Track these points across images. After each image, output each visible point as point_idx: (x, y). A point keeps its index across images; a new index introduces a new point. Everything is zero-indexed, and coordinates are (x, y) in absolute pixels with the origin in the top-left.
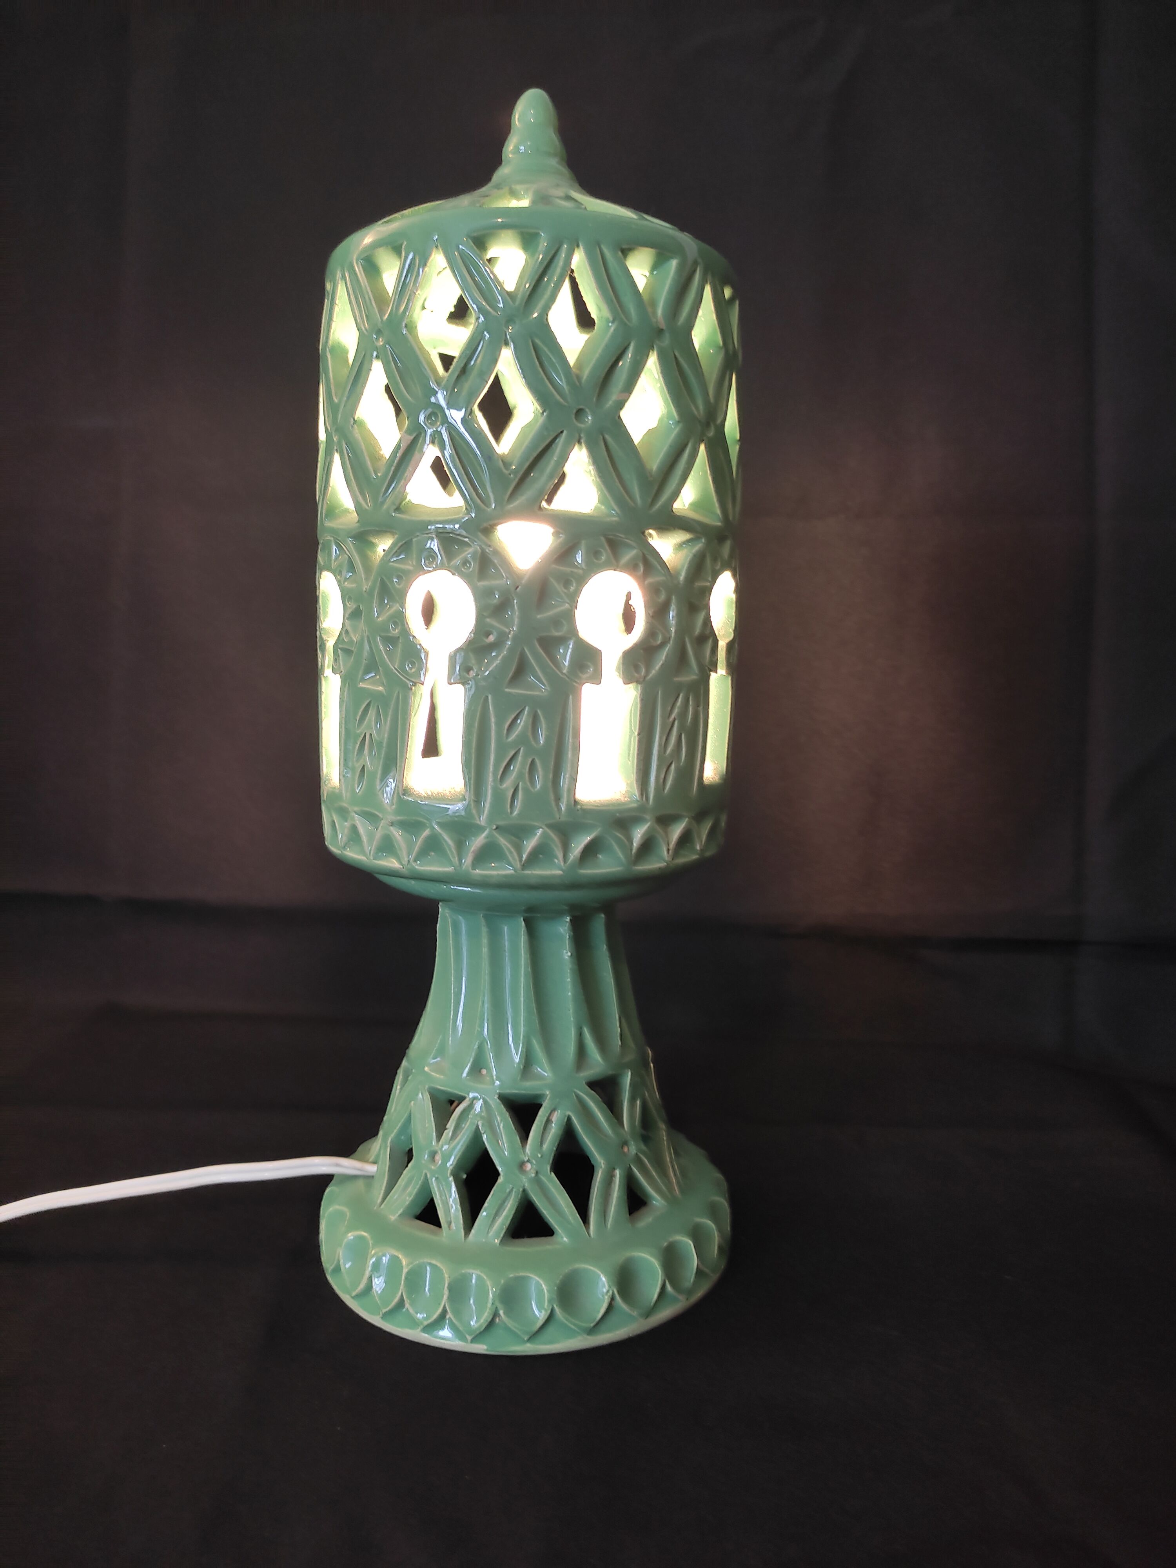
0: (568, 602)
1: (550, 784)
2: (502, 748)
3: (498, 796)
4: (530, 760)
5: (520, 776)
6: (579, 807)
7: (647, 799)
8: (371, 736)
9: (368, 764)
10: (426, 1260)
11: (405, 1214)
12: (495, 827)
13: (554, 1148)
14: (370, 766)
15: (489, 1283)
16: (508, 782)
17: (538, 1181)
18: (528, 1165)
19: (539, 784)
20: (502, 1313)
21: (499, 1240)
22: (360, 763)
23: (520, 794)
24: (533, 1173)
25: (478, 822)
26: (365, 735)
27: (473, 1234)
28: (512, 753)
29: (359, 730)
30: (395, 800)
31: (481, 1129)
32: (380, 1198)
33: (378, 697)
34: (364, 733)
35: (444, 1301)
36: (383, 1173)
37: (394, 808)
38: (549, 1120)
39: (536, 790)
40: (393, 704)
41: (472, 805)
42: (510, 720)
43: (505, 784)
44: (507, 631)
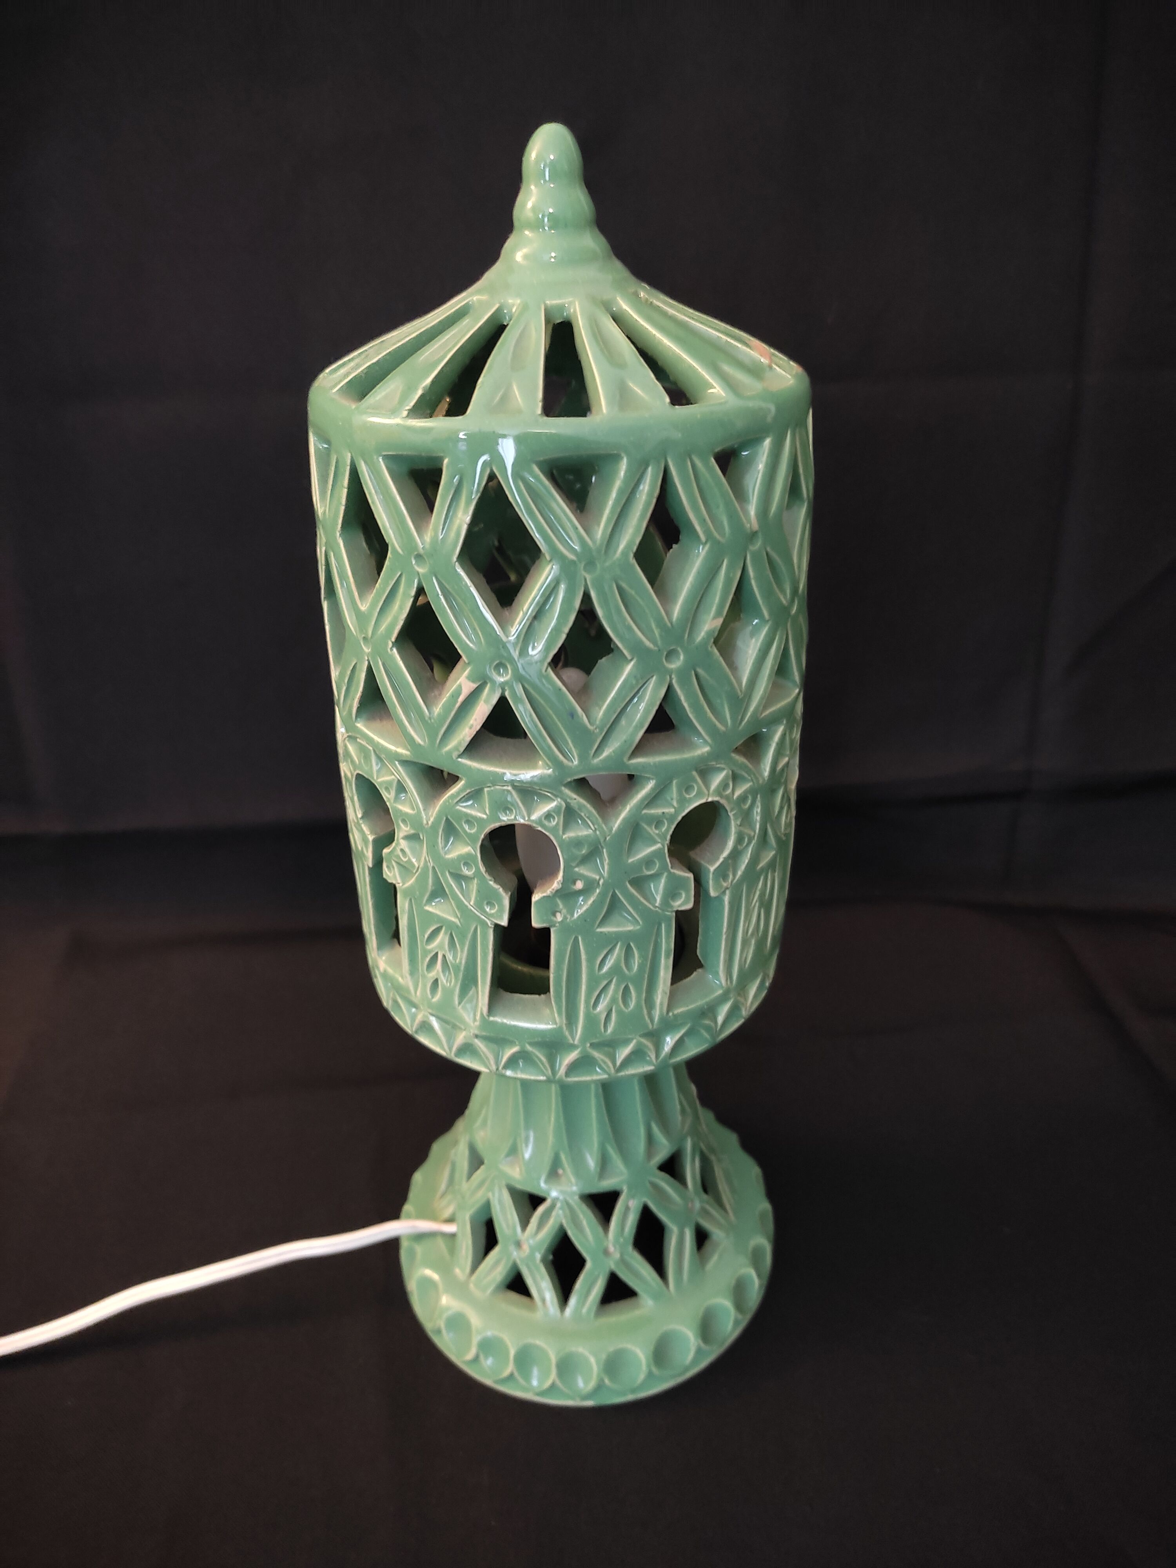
0: (660, 841)
1: (643, 1003)
2: (593, 980)
3: (591, 1021)
4: (623, 986)
6: (671, 1014)
7: (731, 982)
8: (444, 956)
9: (443, 980)
10: (530, 1341)
11: (498, 1289)
12: (588, 1045)
13: (634, 1231)
14: (445, 982)
15: (592, 1360)
16: (601, 1007)
17: (623, 1261)
18: (611, 1249)
19: (632, 1004)
20: (607, 1381)
21: (593, 1314)
22: (432, 975)
23: (614, 1016)
24: (617, 1256)
25: (571, 1042)
26: (437, 953)
27: (569, 1310)
28: (605, 983)
29: (429, 947)
30: (478, 1017)
31: (565, 1225)
32: (468, 1269)
33: (450, 926)
34: (436, 951)
35: (553, 1376)
36: (466, 1246)
37: (477, 1023)
38: (627, 1209)
39: (630, 1009)
40: (470, 936)
41: (565, 1028)
42: (602, 956)
43: (598, 1009)
44: (598, 877)
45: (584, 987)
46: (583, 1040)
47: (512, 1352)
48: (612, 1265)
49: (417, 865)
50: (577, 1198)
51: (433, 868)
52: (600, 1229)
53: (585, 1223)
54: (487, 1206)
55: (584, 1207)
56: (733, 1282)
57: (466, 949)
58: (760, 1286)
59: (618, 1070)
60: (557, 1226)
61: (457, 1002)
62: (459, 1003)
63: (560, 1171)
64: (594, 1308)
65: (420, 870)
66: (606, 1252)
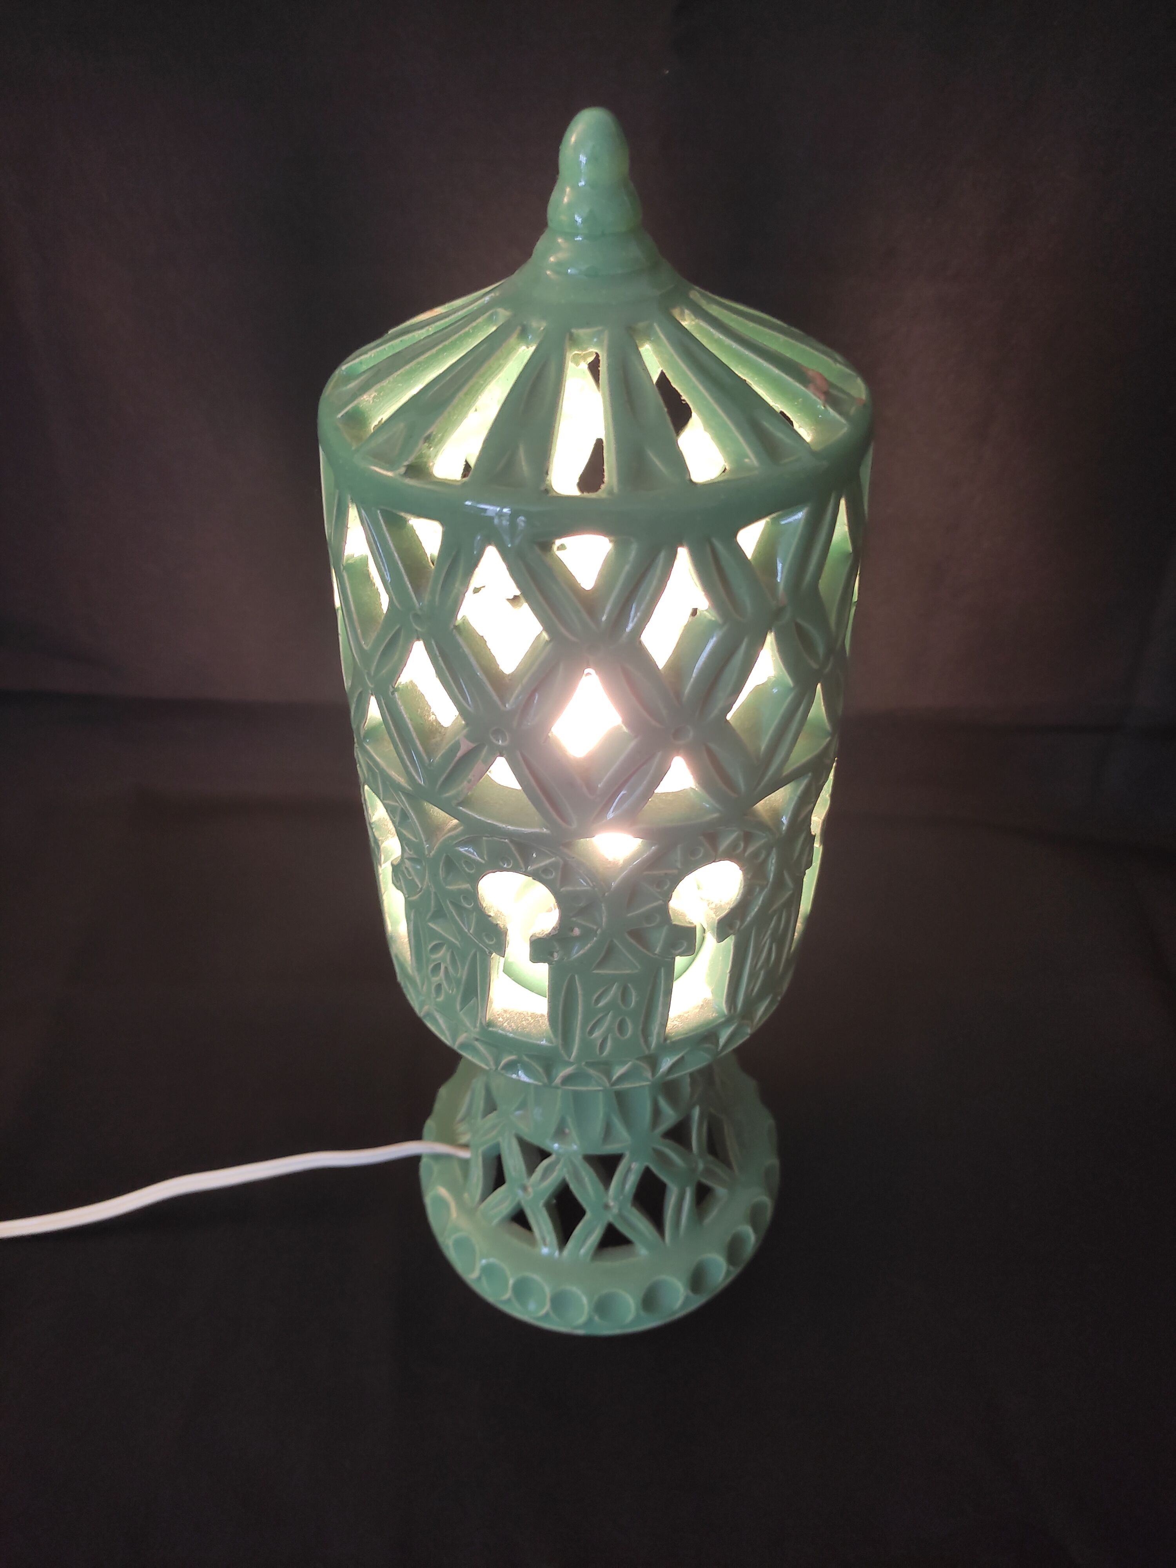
0: (661, 898)
1: (640, 1033)
2: (589, 1014)
3: (586, 1045)
4: (619, 1019)
5: (609, 1030)
6: (668, 1041)
7: (735, 1008)
8: (446, 968)
9: (445, 985)
10: (528, 1274)
11: (503, 1221)
12: (583, 1063)
13: (634, 1190)
14: (448, 990)
15: (585, 1300)
16: (597, 1034)
17: (621, 1216)
18: (612, 1203)
19: (629, 1033)
20: (596, 1318)
21: (589, 1258)
22: (435, 980)
23: (609, 1043)
24: (615, 1210)
25: (567, 1059)
26: (440, 964)
27: (566, 1252)
28: (600, 1015)
29: (434, 957)
30: (478, 1025)
31: (568, 1179)
32: (478, 1197)
33: (451, 946)
34: (439, 962)
35: (547, 1307)
36: (477, 1176)
37: (477, 1030)
38: (629, 1170)
39: (626, 1037)
40: (470, 958)
41: (560, 1047)
42: (598, 993)
43: (594, 1035)
44: (595, 927)
45: (580, 1017)
46: (579, 1058)
47: (511, 1282)
48: (610, 1217)
49: (420, 886)
50: (580, 1157)
51: (435, 893)
52: (601, 1186)
53: (586, 1179)
54: (497, 1146)
55: (587, 1166)
56: (728, 1238)
57: (466, 968)
58: (757, 1241)
59: (613, 1084)
60: (560, 1179)
61: (458, 1007)
62: (461, 1010)
63: (567, 1131)
64: (591, 1252)
65: (422, 891)
66: (606, 1207)
